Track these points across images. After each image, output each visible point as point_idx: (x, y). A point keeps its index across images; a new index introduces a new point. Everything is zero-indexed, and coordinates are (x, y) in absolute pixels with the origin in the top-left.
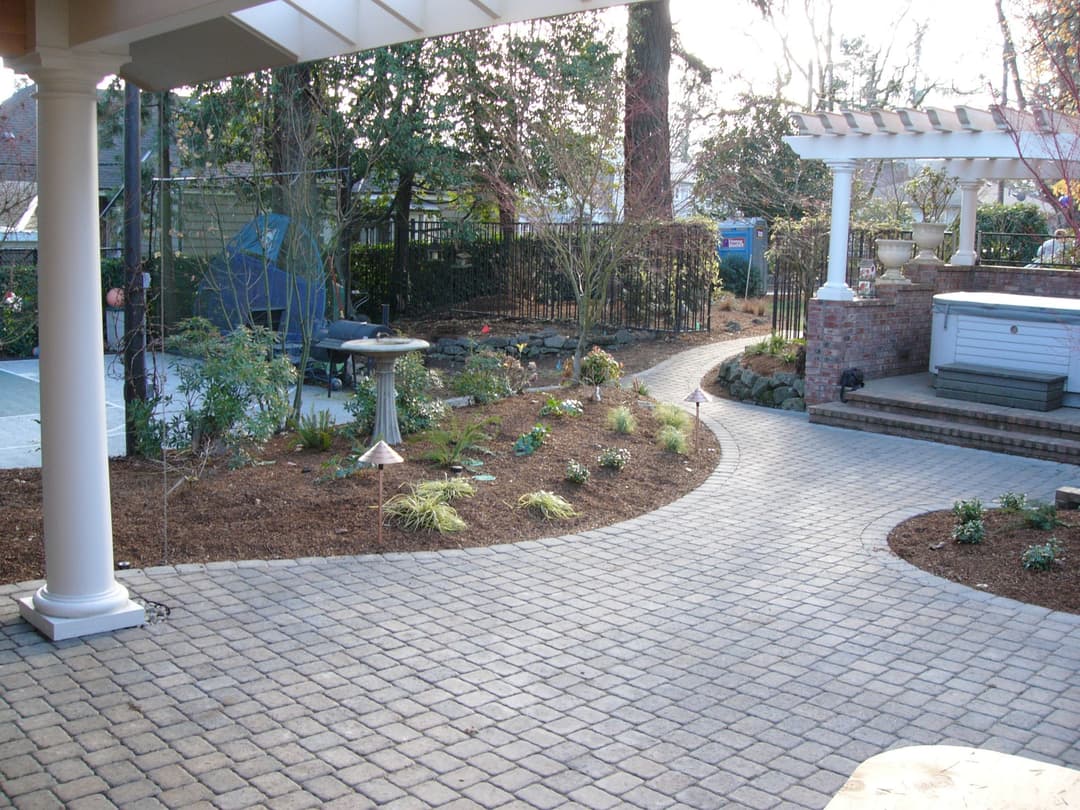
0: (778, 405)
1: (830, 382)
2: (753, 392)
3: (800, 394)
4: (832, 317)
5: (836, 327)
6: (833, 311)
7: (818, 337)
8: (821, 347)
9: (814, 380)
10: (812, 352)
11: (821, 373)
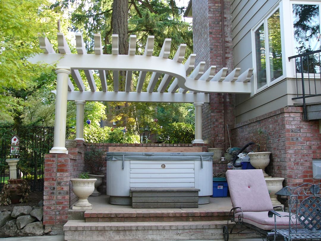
1: (63, 208)
3: (39, 218)
4: (63, 165)
5: (66, 171)
6: (63, 161)
7: (53, 179)
8: (55, 186)
9: (50, 208)
10: (48, 189)
11: (56, 202)
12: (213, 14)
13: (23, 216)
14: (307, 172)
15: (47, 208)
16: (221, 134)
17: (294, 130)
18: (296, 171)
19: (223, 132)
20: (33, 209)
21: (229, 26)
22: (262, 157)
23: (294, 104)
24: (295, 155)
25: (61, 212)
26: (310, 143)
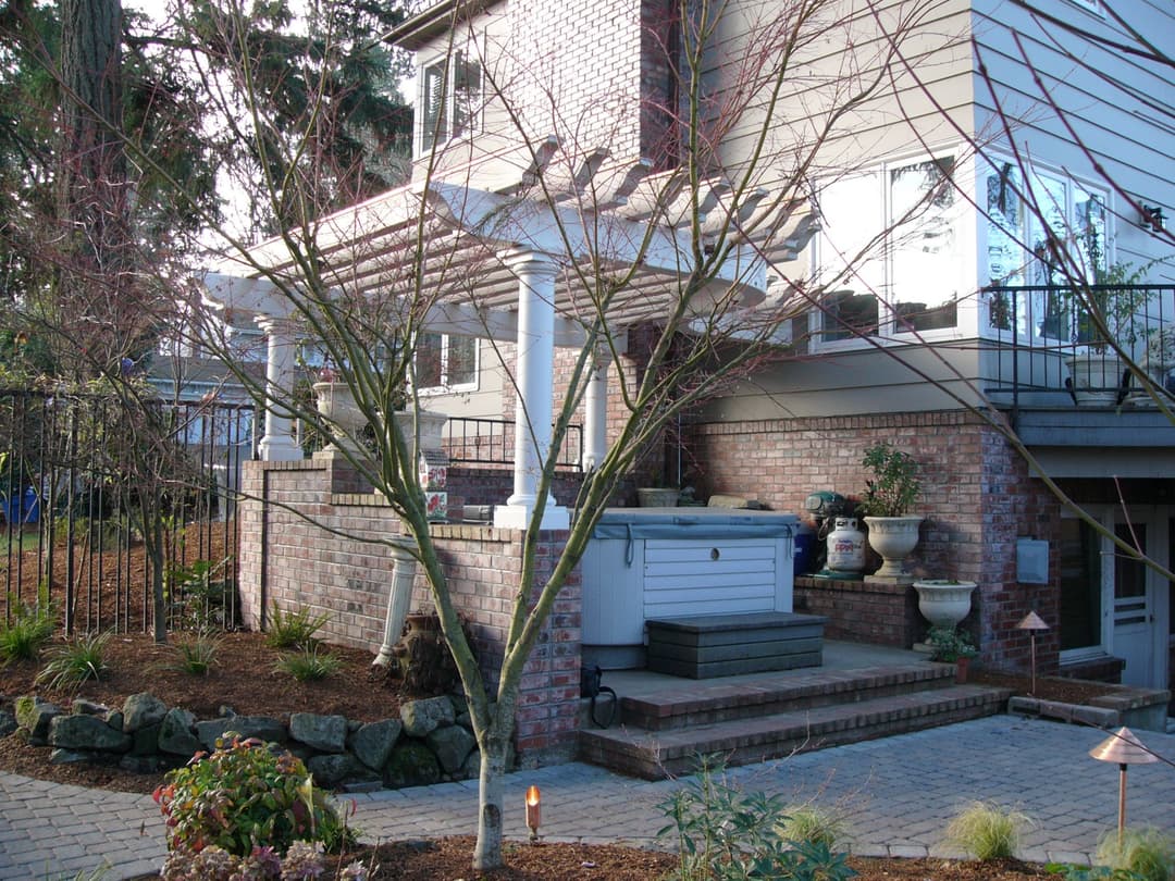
1: (569, 695)
5: (575, 582)
8: (549, 627)
9: (537, 699)
11: (551, 680)
13: (452, 730)
14: (1008, 566)
15: (528, 701)
16: (658, 448)
17: (993, 468)
18: (994, 565)
19: (662, 441)
20: (455, 706)
24: (994, 528)
25: (564, 708)
26: (1014, 500)
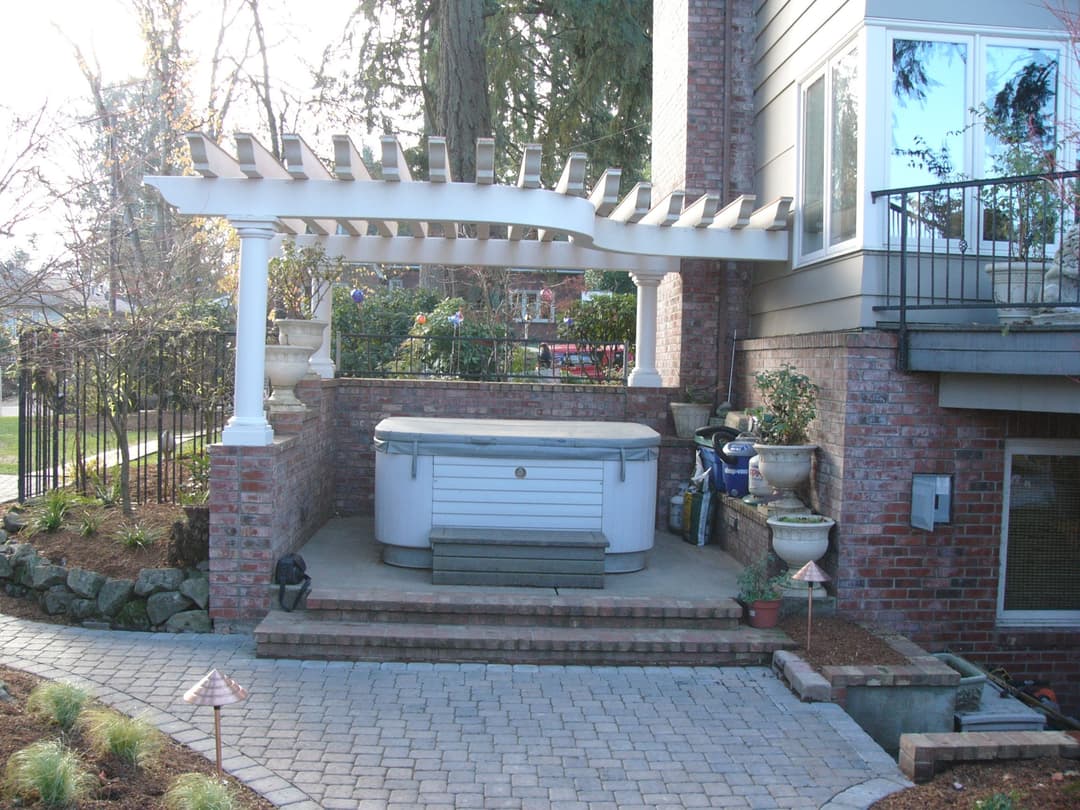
0: (161, 626)
1: (258, 580)
2: (103, 606)
3: (200, 602)
4: (257, 474)
5: (263, 489)
6: (257, 464)
7: (231, 508)
8: (238, 524)
9: (227, 580)
10: (220, 533)
11: (239, 566)
12: (702, 16)
13: (164, 595)
14: (895, 507)
15: (218, 579)
16: (709, 363)
17: (869, 396)
18: (865, 504)
19: (713, 356)
20: (186, 577)
21: (746, 53)
22: (790, 459)
23: (878, 322)
24: (867, 463)
25: (253, 589)
26: (909, 432)
